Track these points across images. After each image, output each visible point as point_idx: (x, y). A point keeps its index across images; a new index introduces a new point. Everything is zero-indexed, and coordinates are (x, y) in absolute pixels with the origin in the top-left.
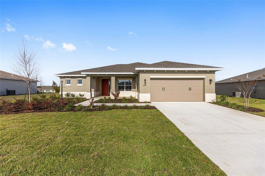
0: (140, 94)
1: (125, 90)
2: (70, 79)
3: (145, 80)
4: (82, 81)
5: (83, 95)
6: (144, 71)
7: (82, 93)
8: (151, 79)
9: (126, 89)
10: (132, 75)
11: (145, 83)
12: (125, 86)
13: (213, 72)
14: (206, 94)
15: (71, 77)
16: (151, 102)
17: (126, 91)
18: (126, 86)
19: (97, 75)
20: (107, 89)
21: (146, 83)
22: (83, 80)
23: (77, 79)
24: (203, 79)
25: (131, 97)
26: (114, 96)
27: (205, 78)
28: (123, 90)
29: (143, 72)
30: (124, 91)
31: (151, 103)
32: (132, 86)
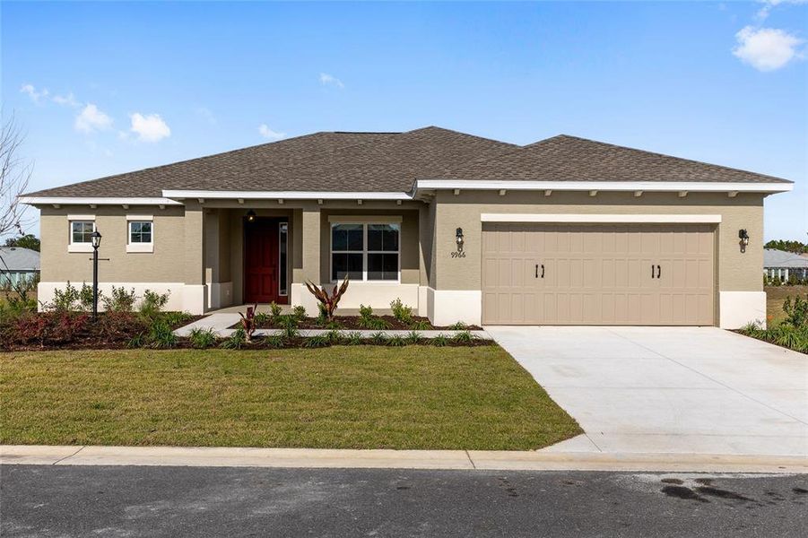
0: (437, 293)
1: (365, 274)
2: (92, 217)
3: (459, 232)
4: (149, 229)
5: (164, 300)
6: (457, 193)
7: (158, 288)
8: (487, 226)
9: (369, 270)
10: (403, 201)
11: (460, 244)
12: (365, 252)
13: (756, 198)
14: (722, 293)
15: (99, 206)
16: (484, 327)
17: (369, 278)
19: (236, 200)
20: (270, 271)
21: (462, 242)
22: (159, 224)
23: (129, 217)
24: (712, 227)
25: (398, 308)
26: (322, 300)
27: (718, 224)
28: (357, 273)
29: (449, 196)
30: (361, 278)
31: (482, 329)
32: (399, 252)
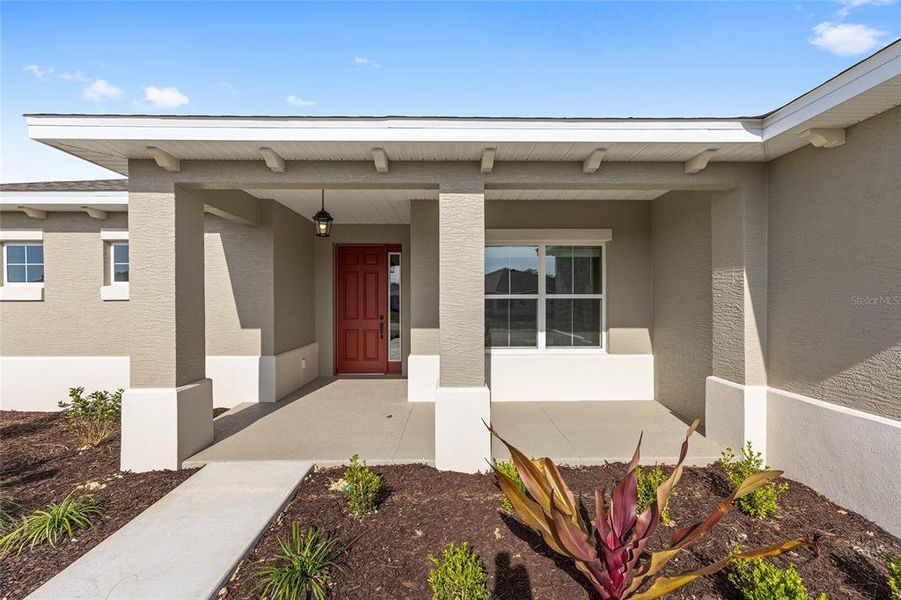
1: (542, 337)
2: (36, 235)
9: (549, 328)
12: (542, 297)
17: (548, 344)
18: (550, 302)
20: (375, 324)
23: (105, 235)
28: (522, 335)
30: (534, 344)
32: (603, 297)
